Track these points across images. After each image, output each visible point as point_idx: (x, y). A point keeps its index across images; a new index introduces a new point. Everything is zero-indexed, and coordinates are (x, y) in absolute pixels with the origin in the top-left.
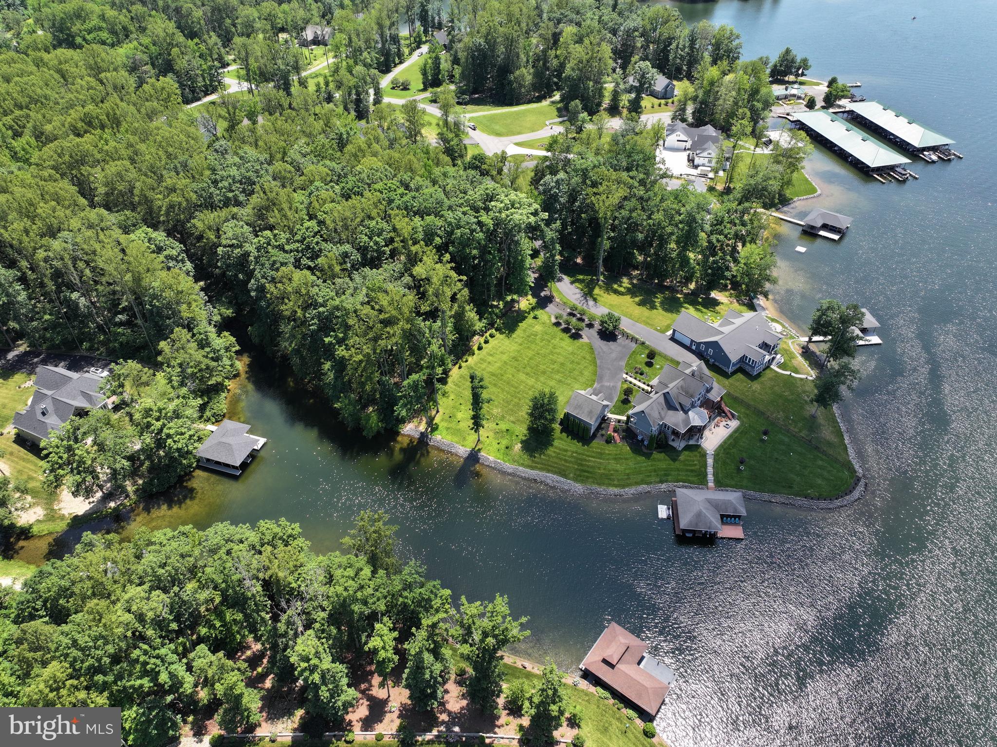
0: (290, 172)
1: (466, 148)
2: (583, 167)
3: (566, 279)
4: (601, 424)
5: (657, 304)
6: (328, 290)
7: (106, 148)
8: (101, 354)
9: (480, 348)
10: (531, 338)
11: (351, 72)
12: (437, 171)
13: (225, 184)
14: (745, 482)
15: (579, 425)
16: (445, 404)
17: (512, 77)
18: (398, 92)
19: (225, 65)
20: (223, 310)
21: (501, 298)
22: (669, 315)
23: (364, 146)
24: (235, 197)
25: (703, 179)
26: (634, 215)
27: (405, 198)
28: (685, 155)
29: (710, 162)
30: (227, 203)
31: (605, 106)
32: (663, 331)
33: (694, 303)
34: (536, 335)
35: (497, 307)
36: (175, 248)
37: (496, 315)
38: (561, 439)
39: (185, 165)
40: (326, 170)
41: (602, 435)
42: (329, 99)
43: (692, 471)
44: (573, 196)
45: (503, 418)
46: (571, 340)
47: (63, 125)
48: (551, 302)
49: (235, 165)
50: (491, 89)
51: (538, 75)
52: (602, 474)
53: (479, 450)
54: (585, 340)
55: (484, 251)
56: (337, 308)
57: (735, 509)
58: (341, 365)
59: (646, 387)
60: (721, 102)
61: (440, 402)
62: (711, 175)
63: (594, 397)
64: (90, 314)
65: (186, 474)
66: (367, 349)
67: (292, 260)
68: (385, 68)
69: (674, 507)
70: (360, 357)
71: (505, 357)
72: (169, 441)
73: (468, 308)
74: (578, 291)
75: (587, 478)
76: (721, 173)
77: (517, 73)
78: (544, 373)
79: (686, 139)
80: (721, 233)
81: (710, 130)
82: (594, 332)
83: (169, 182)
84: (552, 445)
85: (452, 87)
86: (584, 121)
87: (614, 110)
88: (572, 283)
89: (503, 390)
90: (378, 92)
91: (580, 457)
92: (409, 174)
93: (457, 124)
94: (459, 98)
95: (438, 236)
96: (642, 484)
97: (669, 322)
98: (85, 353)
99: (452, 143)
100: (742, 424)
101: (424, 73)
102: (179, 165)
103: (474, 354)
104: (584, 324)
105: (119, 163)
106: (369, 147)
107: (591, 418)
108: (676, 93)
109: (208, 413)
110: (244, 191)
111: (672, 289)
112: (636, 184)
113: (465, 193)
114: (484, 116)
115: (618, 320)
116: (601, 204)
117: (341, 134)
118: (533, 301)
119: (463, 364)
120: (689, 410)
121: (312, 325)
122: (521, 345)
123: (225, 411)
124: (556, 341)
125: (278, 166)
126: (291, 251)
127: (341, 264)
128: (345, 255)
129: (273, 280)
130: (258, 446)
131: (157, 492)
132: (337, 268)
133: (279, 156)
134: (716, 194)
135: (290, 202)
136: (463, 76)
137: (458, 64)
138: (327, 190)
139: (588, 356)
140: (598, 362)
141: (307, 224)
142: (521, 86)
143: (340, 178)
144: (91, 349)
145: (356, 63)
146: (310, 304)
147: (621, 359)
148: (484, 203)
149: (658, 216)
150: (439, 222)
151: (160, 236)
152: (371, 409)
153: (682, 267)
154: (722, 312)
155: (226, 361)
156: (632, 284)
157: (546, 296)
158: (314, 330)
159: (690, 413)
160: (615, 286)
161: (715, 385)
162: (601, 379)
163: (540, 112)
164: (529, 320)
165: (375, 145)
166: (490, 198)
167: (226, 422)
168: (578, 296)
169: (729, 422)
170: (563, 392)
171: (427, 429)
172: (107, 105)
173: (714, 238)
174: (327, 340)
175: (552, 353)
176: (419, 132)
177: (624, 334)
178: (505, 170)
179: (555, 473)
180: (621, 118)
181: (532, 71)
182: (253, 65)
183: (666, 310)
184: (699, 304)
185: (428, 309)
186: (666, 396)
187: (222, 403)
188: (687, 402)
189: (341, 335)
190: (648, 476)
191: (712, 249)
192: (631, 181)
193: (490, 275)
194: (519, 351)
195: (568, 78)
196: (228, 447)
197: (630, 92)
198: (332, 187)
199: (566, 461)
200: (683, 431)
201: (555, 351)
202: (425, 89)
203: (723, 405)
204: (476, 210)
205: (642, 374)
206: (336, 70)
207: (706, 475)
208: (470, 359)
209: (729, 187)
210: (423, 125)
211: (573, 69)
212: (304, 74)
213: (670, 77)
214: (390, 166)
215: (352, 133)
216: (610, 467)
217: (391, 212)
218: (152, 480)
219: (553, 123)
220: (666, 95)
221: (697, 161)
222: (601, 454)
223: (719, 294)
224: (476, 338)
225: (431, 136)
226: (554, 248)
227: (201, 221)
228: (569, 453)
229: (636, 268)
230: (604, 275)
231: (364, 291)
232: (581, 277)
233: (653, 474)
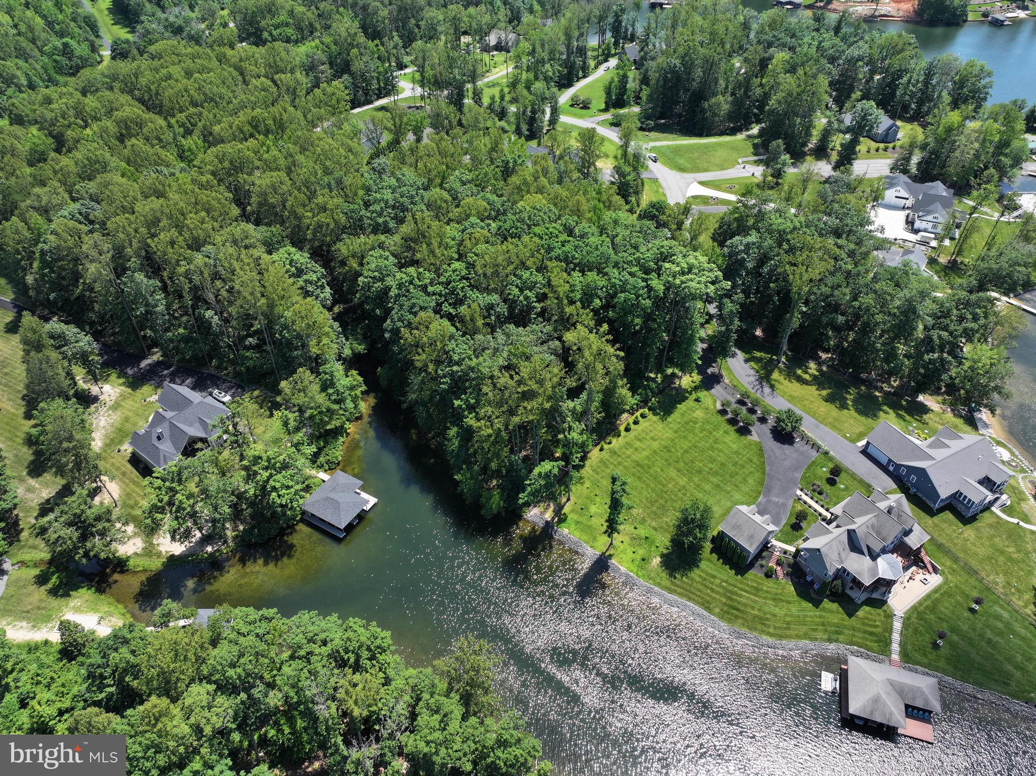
0: (446, 201)
1: (643, 184)
2: (781, 228)
3: (740, 355)
4: (761, 551)
5: (850, 403)
6: (465, 346)
7: (266, 156)
8: (227, 375)
9: (627, 429)
10: (689, 425)
11: (528, 88)
12: (608, 216)
13: (377, 207)
14: (942, 664)
15: (734, 550)
16: (578, 493)
17: (706, 105)
18: (577, 110)
19: (401, 66)
20: (355, 345)
21: (660, 369)
22: (863, 419)
23: (530, 179)
24: (385, 222)
25: (923, 248)
26: (836, 292)
27: (567, 248)
28: (902, 215)
29: (934, 227)
30: (376, 229)
31: (810, 146)
32: (854, 441)
33: (895, 406)
34: (696, 423)
35: (654, 380)
36: (315, 272)
37: (651, 390)
38: (710, 561)
39: (339, 182)
40: (485, 204)
41: (762, 566)
42: (502, 115)
43: (871, 634)
44: (763, 260)
45: (643, 521)
46: (737, 435)
47: (231, 127)
48: (718, 382)
49: (390, 187)
50: (680, 115)
51: (738, 104)
52: (755, 616)
53: (610, 556)
54: (754, 437)
55: (648, 317)
56: (472, 369)
57: (927, 701)
58: (468, 434)
59: (824, 513)
60: (957, 154)
61: (573, 488)
62: (934, 244)
63: (758, 518)
64: (222, 333)
65: (288, 527)
66: (498, 424)
67: (433, 304)
68: (566, 82)
69: (843, 677)
70: (490, 431)
71: (655, 445)
72: (274, 494)
73: (620, 383)
74: (752, 372)
75: (737, 617)
76: (947, 242)
77: (713, 100)
78: (699, 472)
79: (906, 196)
80: (945, 328)
81: (939, 188)
82: (766, 429)
83: (320, 200)
84: (698, 567)
85: (636, 109)
86: (784, 164)
87: (821, 152)
88: (747, 361)
89: (648, 486)
90: (555, 111)
91: (731, 588)
92: (576, 218)
93: (637, 157)
94: (642, 123)
95: (598, 297)
96: (805, 638)
97: (862, 429)
98: (213, 371)
99: (628, 178)
100: (946, 582)
101: (608, 92)
102: (332, 182)
103: (619, 436)
104: (754, 417)
105: (275, 174)
106: (536, 180)
107: (751, 545)
108: (899, 136)
109: (322, 459)
110: (395, 218)
111: (870, 384)
112: (844, 256)
113: (636, 247)
114: (668, 147)
115: (799, 420)
116: (797, 276)
117: (508, 162)
118: (697, 378)
119: (606, 446)
120: (878, 556)
121: (443, 383)
122: (676, 432)
123: (340, 458)
124: (719, 434)
125: (436, 192)
126: (434, 294)
127: (484, 318)
128: (490, 307)
129: (409, 325)
130: (367, 507)
131: (256, 543)
132: (480, 322)
133: (438, 181)
134: (938, 268)
135: (441, 236)
136: (650, 98)
137: (647, 85)
138: (482, 228)
139: (755, 460)
140: (767, 468)
141: (456, 265)
142: (715, 114)
143: (498, 215)
144: (218, 367)
145: (536, 78)
146: (444, 358)
147: (797, 469)
148: (656, 264)
149: (867, 300)
150: (601, 282)
151: (302, 258)
152: (495, 482)
153: (887, 360)
154: (931, 423)
155: (350, 405)
156: (820, 370)
157: (713, 374)
158: (444, 390)
159: (879, 560)
160: (799, 372)
161: (917, 528)
162: (768, 491)
163: (734, 148)
164: (690, 403)
165: (542, 178)
166: (665, 257)
167: (339, 473)
168: (752, 379)
169: (928, 576)
170: (719, 501)
171: (553, 518)
172: (275, 110)
173: (935, 334)
174: (457, 403)
175: (712, 448)
176: (594, 164)
177: (803, 437)
178: (688, 223)
179: (697, 603)
180: (829, 162)
181: (730, 99)
182: (429, 73)
183: (860, 412)
184: (901, 408)
185: (574, 384)
186: (851, 534)
187: (337, 451)
188: (877, 547)
189: (473, 401)
190: (814, 630)
191: (928, 344)
192: (837, 251)
193: (650, 346)
194: (673, 440)
195: (772, 112)
196: (335, 504)
197: (844, 133)
198: (489, 225)
199: (713, 590)
200: (867, 582)
201: (716, 446)
202: (606, 110)
203: (923, 554)
204: (647, 271)
205: (820, 493)
206: (513, 85)
207: (891, 642)
208: (614, 441)
209: (955, 261)
210: (598, 157)
211: (779, 102)
212: (479, 83)
213: (893, 116)
214: (555, 205)
215: (519, 161)
216: (766, 609)
217: (548, 263)
218: (252, 528)
219: (747, 162)
220: (888, 138)
221: (918, 224)
222: (757, 589)
223: (930, 397)
224: (625, 415)
225: (605, 168)
226: (732, 323)
227: (346, 247)
228: (718, 581)
229: (826, 351)
230: (787, 355)
231: (505, 354)
232: (758, 354)
233: (820, 628)
